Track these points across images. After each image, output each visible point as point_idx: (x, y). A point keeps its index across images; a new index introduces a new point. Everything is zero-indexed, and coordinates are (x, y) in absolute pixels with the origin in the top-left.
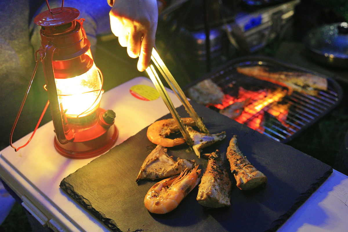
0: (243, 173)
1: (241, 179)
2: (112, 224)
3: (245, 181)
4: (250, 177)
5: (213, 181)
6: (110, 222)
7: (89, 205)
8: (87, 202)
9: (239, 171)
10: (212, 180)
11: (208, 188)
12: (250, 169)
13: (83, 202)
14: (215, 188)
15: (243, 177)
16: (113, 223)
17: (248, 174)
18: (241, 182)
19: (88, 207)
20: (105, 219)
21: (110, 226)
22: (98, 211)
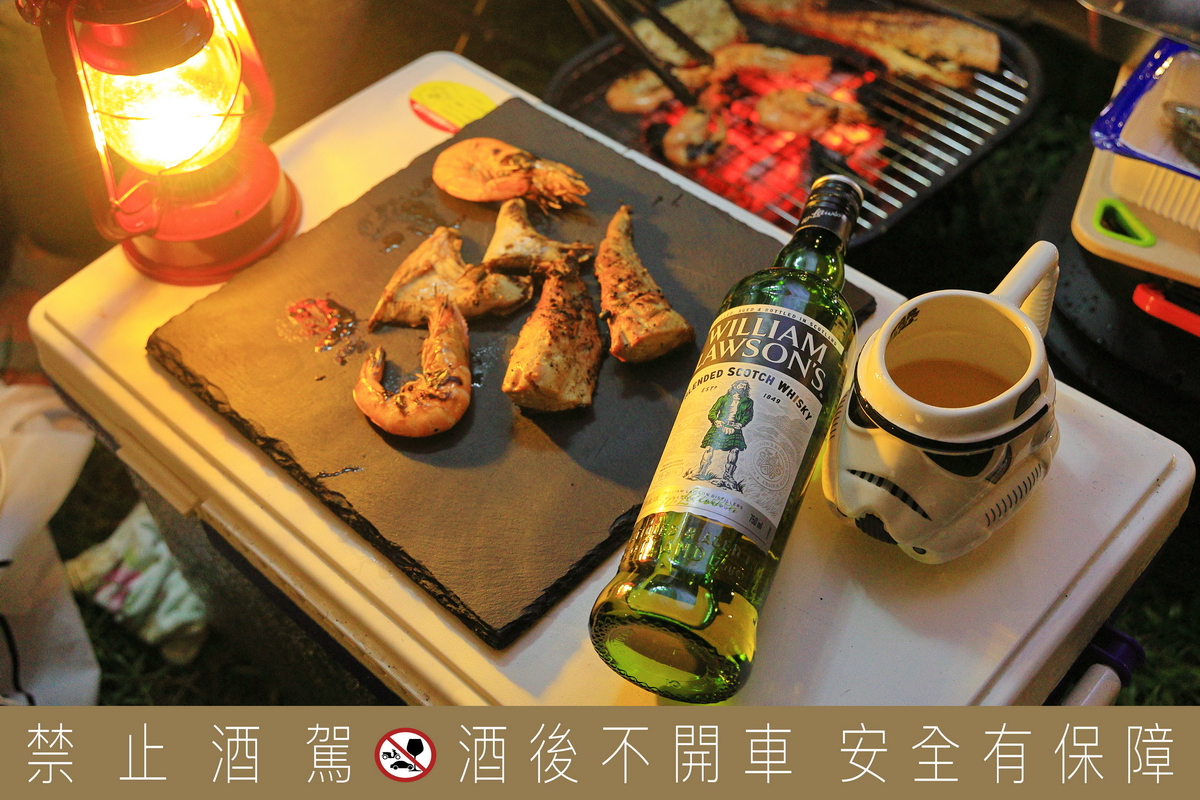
0: (630, 318)
1: (621, 336)
2: (281, 453)
3: (631, 340)
4: (647, 330)
5: (547, 342)
6: (277, 446)
7: (222, 403)
8: (217, 396)
9: (620, 312)
10: (544, 339)
11: (532, 361)
12: (649, 308)
13: (208, 393)
14: (550, 361)
15: (628, 329)
16: (285, 450)
17: (642, 320)
18: (621, 343)
19: (220, 406)
20: (263, 439)
21: (277, 457)
22: (246, 418)
